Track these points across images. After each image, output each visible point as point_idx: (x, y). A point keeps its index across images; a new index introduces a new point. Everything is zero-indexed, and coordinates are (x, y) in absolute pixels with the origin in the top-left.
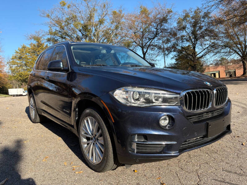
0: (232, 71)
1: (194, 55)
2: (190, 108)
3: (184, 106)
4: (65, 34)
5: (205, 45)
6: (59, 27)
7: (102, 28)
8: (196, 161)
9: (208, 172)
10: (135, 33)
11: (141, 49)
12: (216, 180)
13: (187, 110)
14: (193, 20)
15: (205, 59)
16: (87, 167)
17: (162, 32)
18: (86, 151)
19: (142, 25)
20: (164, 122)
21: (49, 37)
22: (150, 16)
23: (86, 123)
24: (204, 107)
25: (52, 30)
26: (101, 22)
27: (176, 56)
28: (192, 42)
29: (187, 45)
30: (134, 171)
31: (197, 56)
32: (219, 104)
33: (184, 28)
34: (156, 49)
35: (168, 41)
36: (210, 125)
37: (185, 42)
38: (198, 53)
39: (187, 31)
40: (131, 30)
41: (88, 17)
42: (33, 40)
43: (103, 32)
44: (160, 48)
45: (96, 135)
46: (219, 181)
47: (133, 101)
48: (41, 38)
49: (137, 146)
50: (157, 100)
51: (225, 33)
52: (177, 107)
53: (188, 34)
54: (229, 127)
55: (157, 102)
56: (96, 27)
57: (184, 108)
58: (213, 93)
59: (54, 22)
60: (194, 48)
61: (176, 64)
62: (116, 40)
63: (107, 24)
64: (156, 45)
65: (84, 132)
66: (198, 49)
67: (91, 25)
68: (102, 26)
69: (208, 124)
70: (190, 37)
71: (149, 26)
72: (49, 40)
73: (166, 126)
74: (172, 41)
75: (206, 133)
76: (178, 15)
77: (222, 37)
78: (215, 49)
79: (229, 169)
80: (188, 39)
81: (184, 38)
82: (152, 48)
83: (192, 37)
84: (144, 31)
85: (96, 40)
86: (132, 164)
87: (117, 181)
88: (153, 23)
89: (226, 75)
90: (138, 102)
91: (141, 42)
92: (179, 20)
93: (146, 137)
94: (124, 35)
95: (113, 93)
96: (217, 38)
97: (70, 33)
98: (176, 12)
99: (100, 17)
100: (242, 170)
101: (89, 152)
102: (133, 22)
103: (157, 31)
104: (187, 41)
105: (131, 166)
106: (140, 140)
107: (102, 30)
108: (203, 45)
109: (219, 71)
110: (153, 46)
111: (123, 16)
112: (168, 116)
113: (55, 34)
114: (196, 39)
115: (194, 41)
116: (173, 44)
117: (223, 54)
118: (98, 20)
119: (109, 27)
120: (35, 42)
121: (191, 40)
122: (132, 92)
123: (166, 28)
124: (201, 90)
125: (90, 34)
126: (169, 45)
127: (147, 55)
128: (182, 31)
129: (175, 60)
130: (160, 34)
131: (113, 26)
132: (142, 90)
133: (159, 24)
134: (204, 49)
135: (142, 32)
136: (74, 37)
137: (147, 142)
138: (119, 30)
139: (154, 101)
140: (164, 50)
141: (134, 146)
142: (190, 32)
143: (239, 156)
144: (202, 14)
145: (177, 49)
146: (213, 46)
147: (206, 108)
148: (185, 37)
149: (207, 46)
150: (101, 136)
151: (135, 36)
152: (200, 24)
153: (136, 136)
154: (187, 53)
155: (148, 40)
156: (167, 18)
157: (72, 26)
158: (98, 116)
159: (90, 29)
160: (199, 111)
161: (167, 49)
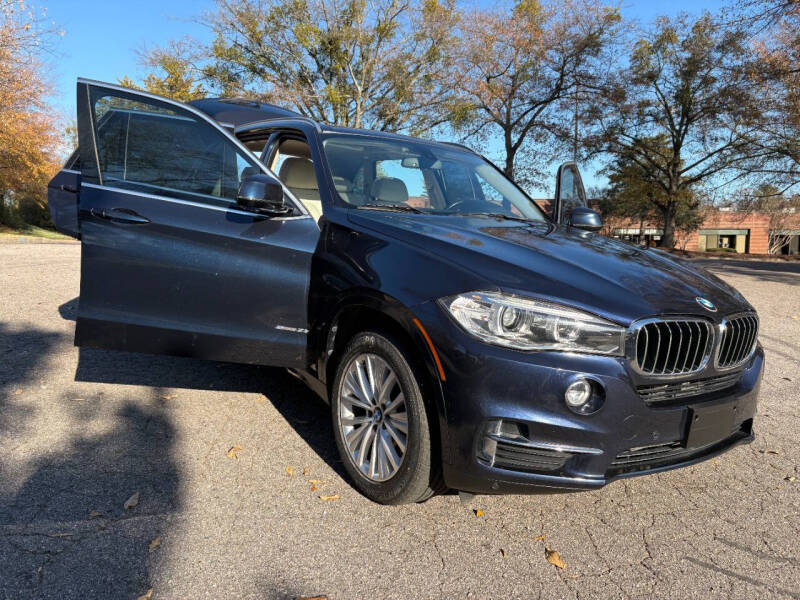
0: (792, 233)
1: (673, 171)
2: (648, 367)
3: (634, 359)
4: (262, 59)
5: (716, 139)
6: (247, 35)
7: (387, 51)
8: (644, 505)
9: (672, 537)
10: (488, 80)
11: (504, 132)
12: (692, 560)
13: (640, 370)
14: (687, 55)
15: (708, 186)
16: (349, 486)
17: (577, 83)
18: (349, 444)
19: (517, 53)
20: (577, 397)
21: (212, 62)
22: (545, 27)
23: (359, 370)
24: (688, 366)
25: (222, 42)
26: (384, 32)
27: (612, 168)
28: (672, 126)
29: (654, 134)
30: (475, 512)
31: (683, 175)
32: (728, 361)
33: (652, 77)
34: (553, 137)
35: (595, 114)
36: (696, 417)
37: (650, 124)
38: (687, 165)
39: (661, 87)
40: (477, 69)
41: (344, 12)
42: (160, 68)
43: (386, 64)
44: (563, 136)
45: (384, 407)
46: (702, 564)
47: (500, 331)
48: (187, 63)
49: (497, 447)
50: (563, 335)
51: (786, 107)
52: (613, 361)
53: (664, 97)
54: (747, 426)
55: (562, 340)
56: (365, 47)
57: (635, 364)
58: (717, 330)
59: (231, 17)
60: (677, 146)
61: (610, 193)
62: (424, 95)
63: (402, 40)
64: (554, 124)
65: (349, 392)
66: (691, 151)
67: (350, 40)
68: (386, 46)
69: (691, 412)
70: (667, 110)
71: (536, 59)
72: (210, 74)
73: (582, 406)
74: (606, 116)
75: (682, 436)
76: (640, 33)
77: (775, 120)
78: (744, 158)
79: (733, 537)
80: (662, 115)
81: (647, 110)
82: (540, 135)
83: (673, 111)
84: (520, 75)
85: (360, 89)
86: (475, 494)
87: (432, 533)
88: (551, 52)
89: (772, 245)
90: (513, 335)
91: (505, 109)
92: (638, 49)
93: (525, 428)
94: (452, 81)
95: (449, 304)
96: (756, 121)
97: (279, 57)
98: (635, 20)
99: (382, 16)
100: (766, 543)
101: (359, 447)
102: (488, 41)
103: (561, 78)
104: (657, 120)
105: (472, 498)
106: (507, 435)
107: (385, 60)
108: (708, 139)
109: (749, 230)
110: (544, 126)
111: (457, 19)
112: (588, 380)
113: (232, 55)
114: (688, 117)
115: (681, 124)
116: (609, 128)
117: (770, 176)
118: (374, 24)
119: (406, 51)
120: (165, 75)
121: (671, 120)
122: (501, 308)
123: (591, 72)
124: (686, 321)
125: (344, 69)
126: (596, 128)
127: (519, 154)
128: (643, 87)
129: (608, 180)
130: (569, 91)
131: (422, 48)
132: (528, 305)
133: (571, 56)
134: (711, 155)
135: (512, 77)
136: (291, 72)
137: (526, 442)
138: (439, 64)
139: (556, 336)
140: (575, 144)
141: (492, 448)
142: (670, 92)
143: (764, 506)
144: (718, 37)
145: (618, 143)
146: (741, 146)
147: (693, 369)
148: (651, 108)
149: (721, 144)
150: (400, 409)
151: (489, 87)
152: (706, 71)
153: (501, 423)
154: (649, 159)
155: (526, 107)
156: (602, 37)
157: (288, 34)
158: (399, 356)
159: (346, 51)
160: (672, 376)
161: (588, 143)
